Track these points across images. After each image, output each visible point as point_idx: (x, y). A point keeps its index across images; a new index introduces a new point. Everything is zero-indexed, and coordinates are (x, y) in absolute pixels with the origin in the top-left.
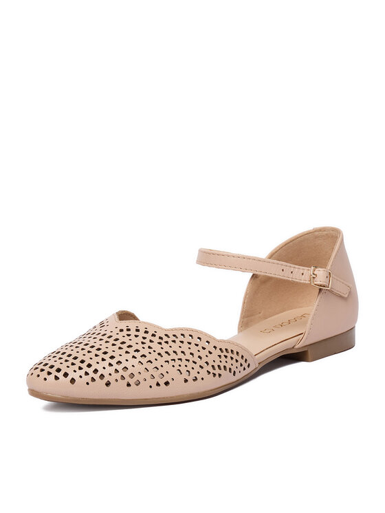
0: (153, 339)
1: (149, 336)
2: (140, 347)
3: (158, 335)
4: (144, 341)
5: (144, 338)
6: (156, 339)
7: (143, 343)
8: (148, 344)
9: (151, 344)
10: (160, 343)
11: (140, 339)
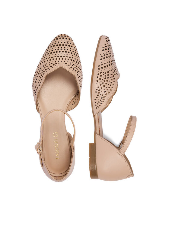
0: (45, 69)
1: (47, 68)
2: (45, 63)
3: (45, 71)
4: (46, 66)
5: (47, 66)
6: (44, 70)
7: (46, 65)
8: (45, 66)
9: (44, 67)
10: (43, 70)
11: (48, 65)
